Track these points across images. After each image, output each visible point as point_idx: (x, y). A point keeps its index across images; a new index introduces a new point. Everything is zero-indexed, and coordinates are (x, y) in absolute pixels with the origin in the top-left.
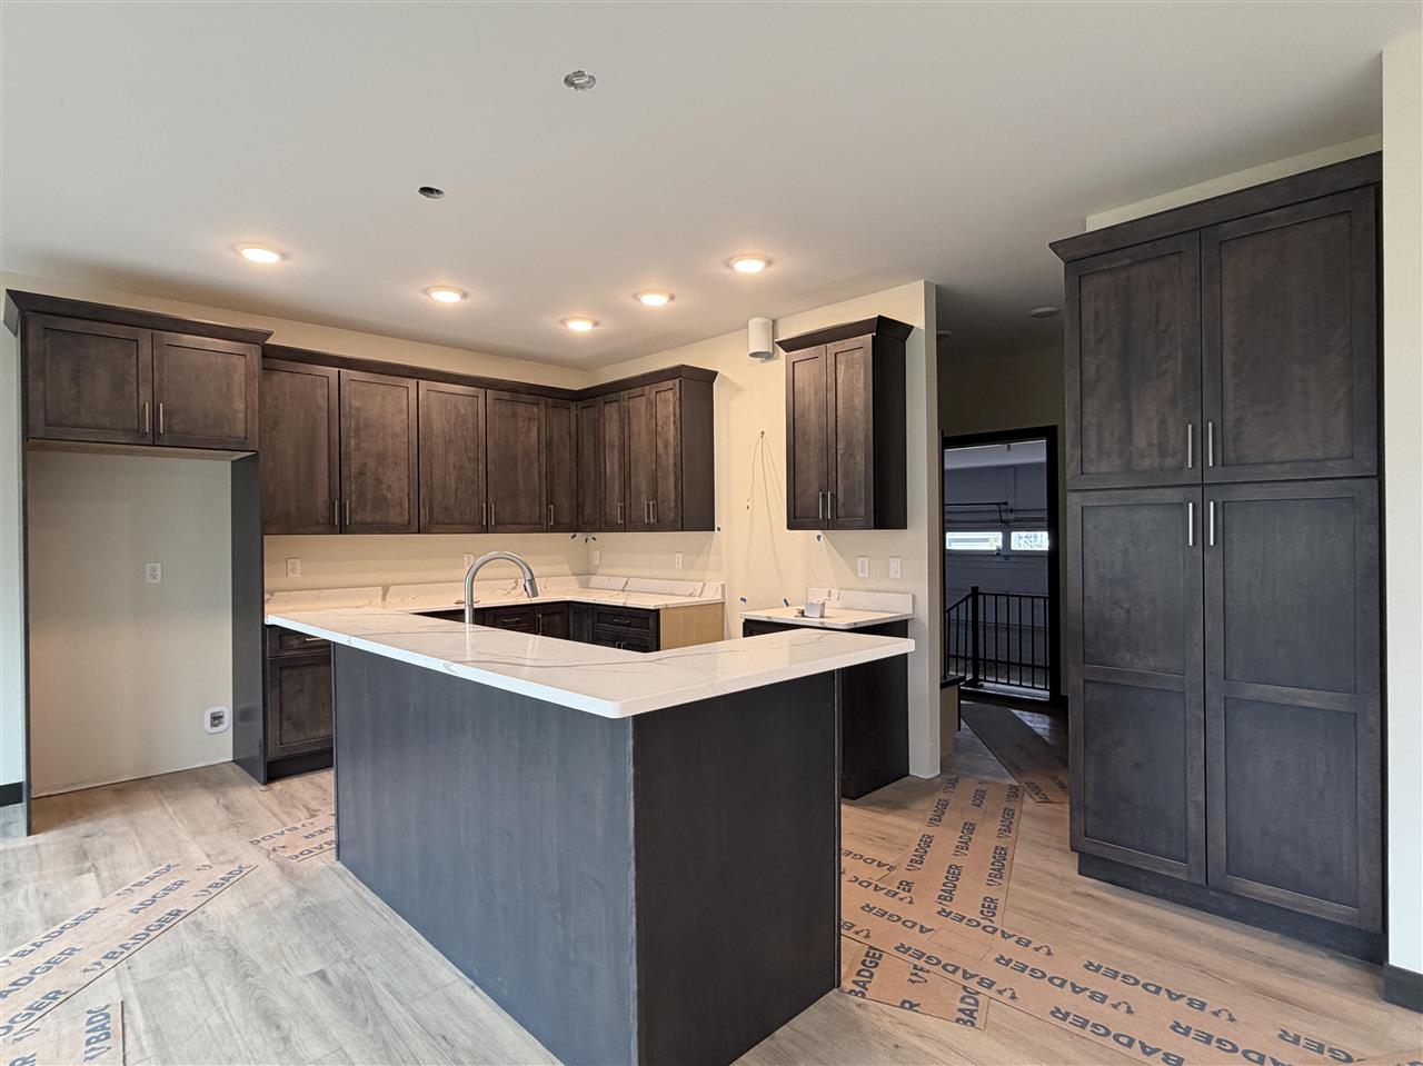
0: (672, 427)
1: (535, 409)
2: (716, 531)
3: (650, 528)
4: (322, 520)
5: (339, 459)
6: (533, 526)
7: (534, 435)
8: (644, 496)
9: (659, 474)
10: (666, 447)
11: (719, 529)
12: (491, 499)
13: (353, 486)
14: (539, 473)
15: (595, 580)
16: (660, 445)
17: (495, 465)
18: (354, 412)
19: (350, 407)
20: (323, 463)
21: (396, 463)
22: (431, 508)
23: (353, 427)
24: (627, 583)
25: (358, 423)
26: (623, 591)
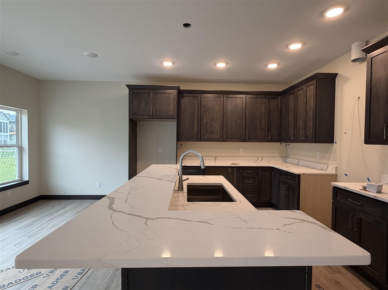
0: (312, 100)
1: (264, 100)
2: (334, 143)
3: (303, 142)
4: (195, 138)
5: (200, 119)
6: (262, 140)
7: (263, 108)
8: (301, 129)
9: (307, 120)
10: (310, 109)
11: (336, 143)
12: (247, 131)
13: (204, 128)
14: (265, 122)
15: (289, 160)
16: (308, 108)
17: (249, 120)
18: (205, 106)
19: (204, 105)
20: (196, 121)
21: (217, 121)
22: (227, 134)
23: (204, 110)
24: (299, 162)
25: (206, 109)
26: (297, 165)
